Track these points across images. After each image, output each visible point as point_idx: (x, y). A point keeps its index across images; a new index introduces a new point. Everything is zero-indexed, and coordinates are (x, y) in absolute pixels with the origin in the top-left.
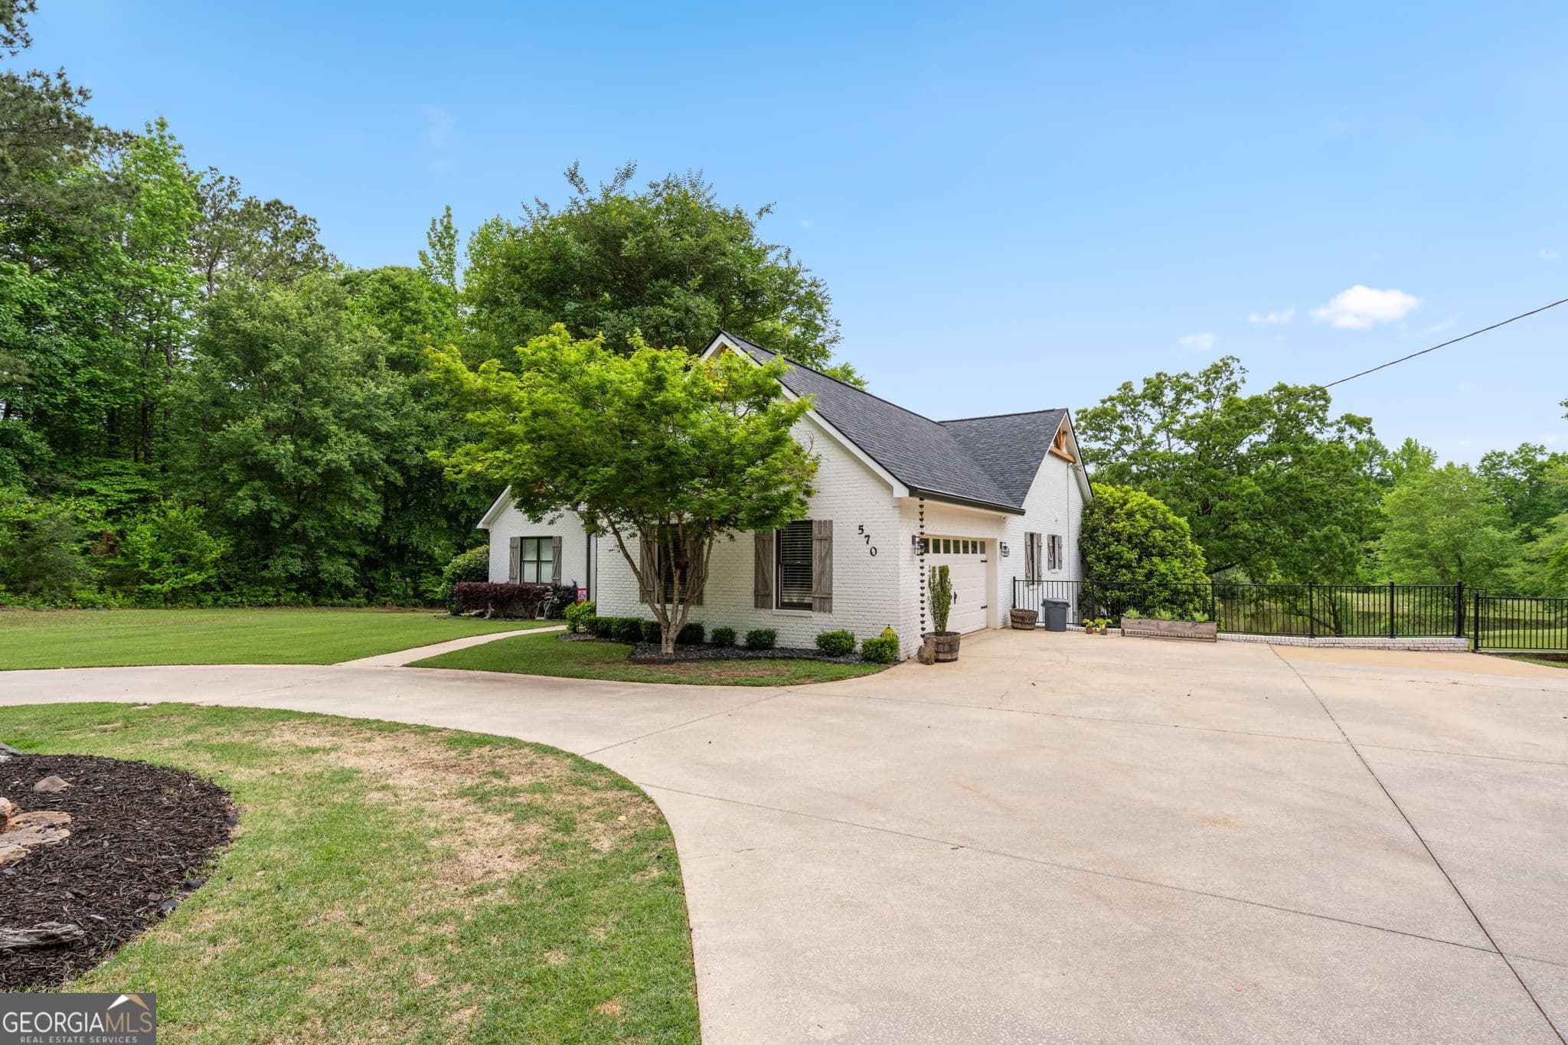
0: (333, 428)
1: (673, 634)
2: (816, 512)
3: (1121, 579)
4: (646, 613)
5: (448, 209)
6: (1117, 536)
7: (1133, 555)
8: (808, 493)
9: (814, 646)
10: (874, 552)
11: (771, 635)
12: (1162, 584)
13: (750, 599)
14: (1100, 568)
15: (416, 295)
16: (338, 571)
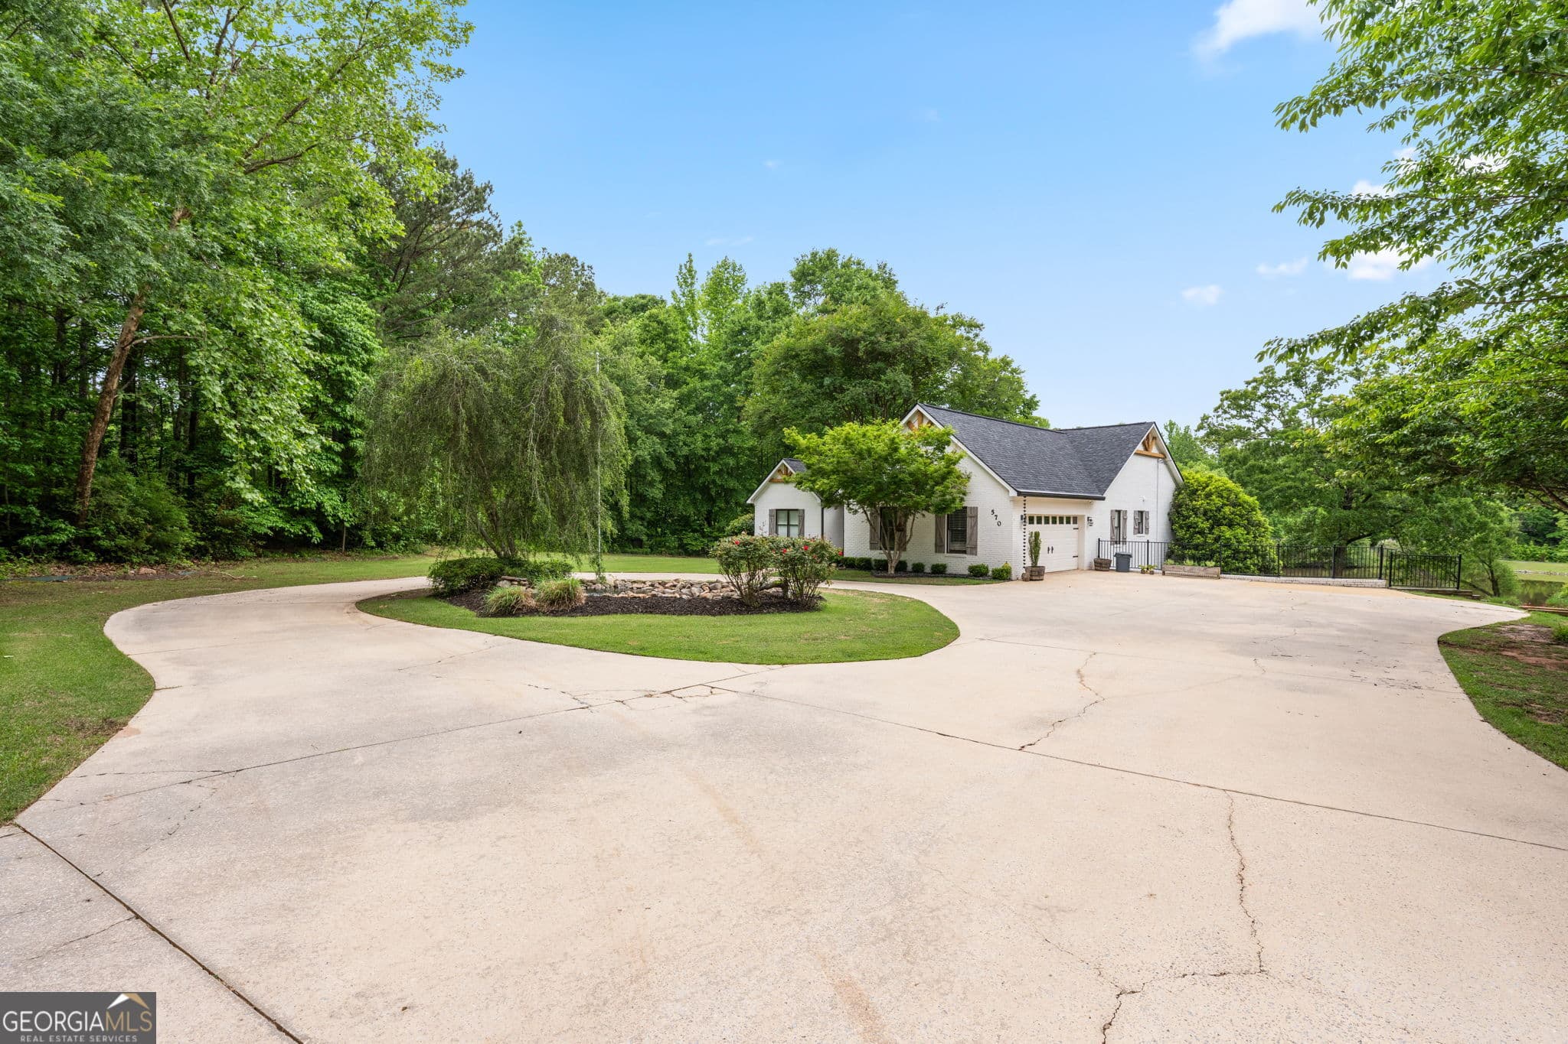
0: (639, 433)
1: (894, 564)
2: (969, 502)
3: (1195, 542)
4: (877, 555)
5: (690, 255)
6: (1195, 511)
7: (1206, 525)
8: (964, 494)
9: (967, 572)
10: (999, 524)
11: (944, 567)
12: (1228, 546)
13: (933, 548)
14: (1181, 533)
15: (674, 327)
16: (637, 530)
